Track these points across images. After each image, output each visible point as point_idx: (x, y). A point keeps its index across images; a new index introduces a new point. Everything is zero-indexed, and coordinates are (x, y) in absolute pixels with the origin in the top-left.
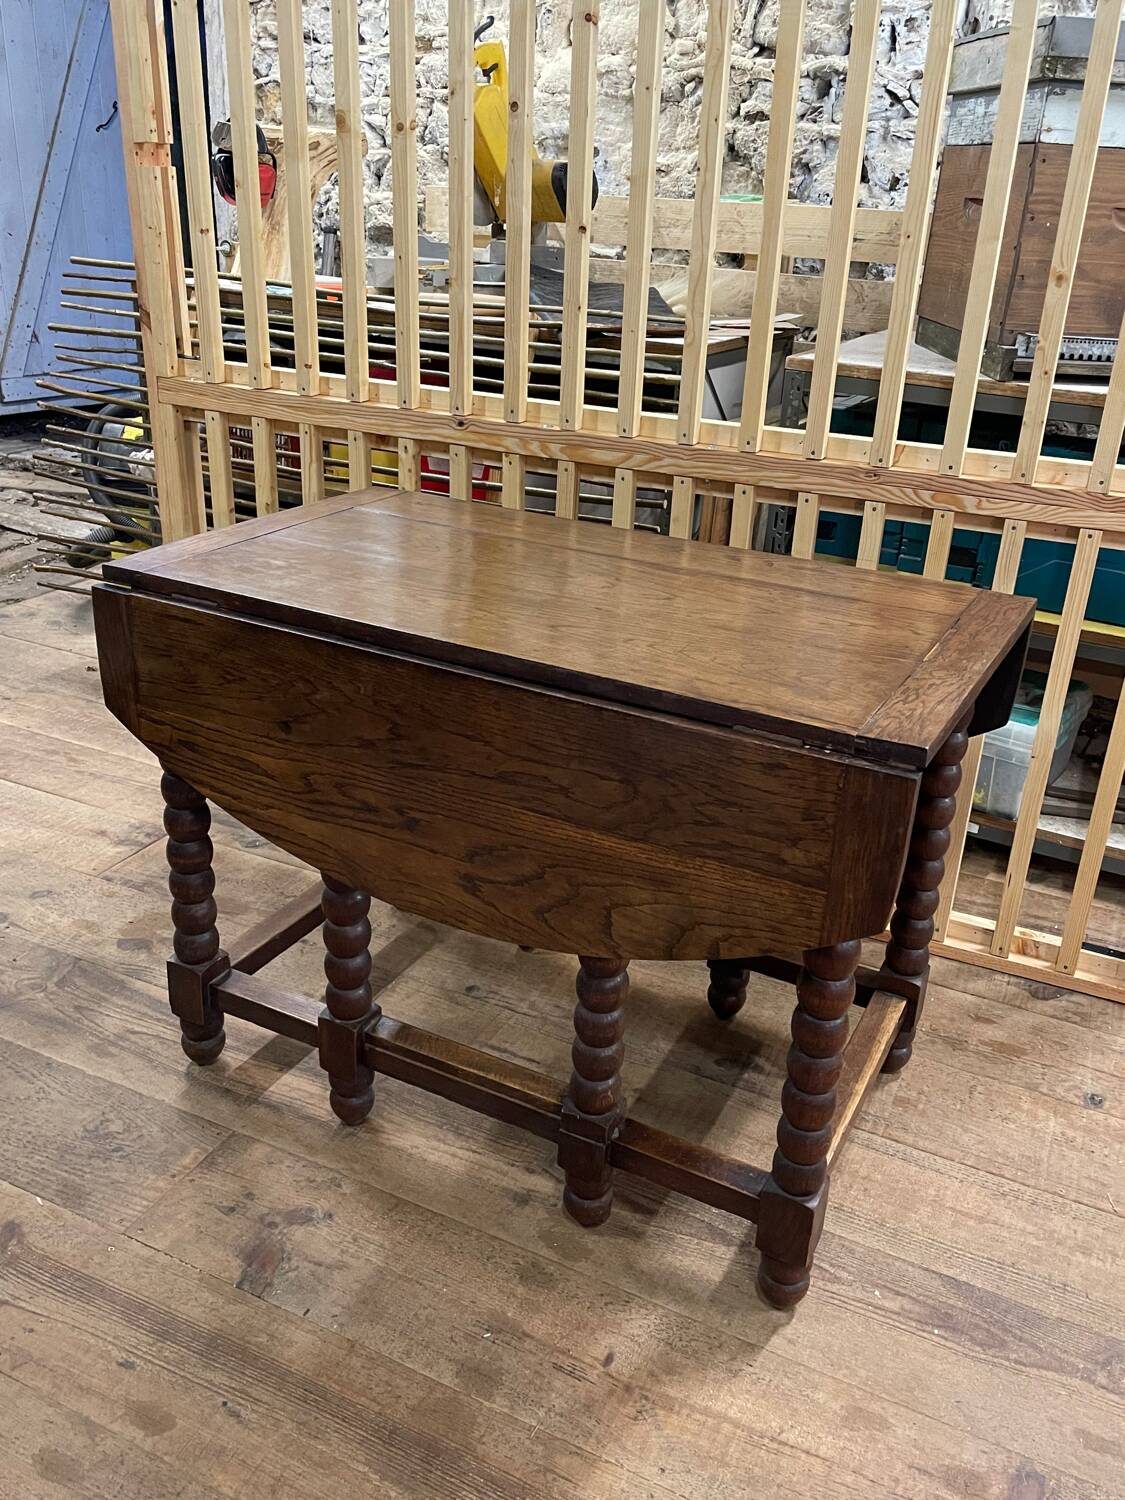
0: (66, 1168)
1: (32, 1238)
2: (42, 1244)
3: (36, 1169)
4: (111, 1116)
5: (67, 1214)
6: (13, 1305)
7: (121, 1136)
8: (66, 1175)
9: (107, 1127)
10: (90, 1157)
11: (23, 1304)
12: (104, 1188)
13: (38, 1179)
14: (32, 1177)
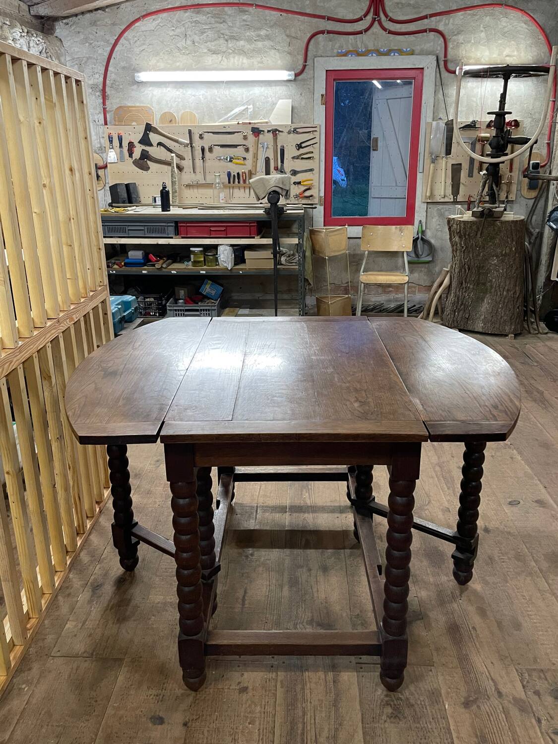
0: (425, 710)
1: (464, 694)
2: (462, 689)
3: (435, 722)
4: (384, 717)
5: (443, 692)
6: (491, 676)
7: (392, 703)
8: (428, 707)
9: (392, 713)
10: (413, 705)
11: (487, 673)
12: (422, 689)
13: (439, 717)
14: (440, 720)
